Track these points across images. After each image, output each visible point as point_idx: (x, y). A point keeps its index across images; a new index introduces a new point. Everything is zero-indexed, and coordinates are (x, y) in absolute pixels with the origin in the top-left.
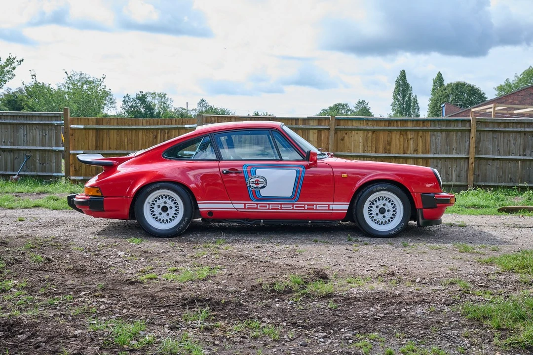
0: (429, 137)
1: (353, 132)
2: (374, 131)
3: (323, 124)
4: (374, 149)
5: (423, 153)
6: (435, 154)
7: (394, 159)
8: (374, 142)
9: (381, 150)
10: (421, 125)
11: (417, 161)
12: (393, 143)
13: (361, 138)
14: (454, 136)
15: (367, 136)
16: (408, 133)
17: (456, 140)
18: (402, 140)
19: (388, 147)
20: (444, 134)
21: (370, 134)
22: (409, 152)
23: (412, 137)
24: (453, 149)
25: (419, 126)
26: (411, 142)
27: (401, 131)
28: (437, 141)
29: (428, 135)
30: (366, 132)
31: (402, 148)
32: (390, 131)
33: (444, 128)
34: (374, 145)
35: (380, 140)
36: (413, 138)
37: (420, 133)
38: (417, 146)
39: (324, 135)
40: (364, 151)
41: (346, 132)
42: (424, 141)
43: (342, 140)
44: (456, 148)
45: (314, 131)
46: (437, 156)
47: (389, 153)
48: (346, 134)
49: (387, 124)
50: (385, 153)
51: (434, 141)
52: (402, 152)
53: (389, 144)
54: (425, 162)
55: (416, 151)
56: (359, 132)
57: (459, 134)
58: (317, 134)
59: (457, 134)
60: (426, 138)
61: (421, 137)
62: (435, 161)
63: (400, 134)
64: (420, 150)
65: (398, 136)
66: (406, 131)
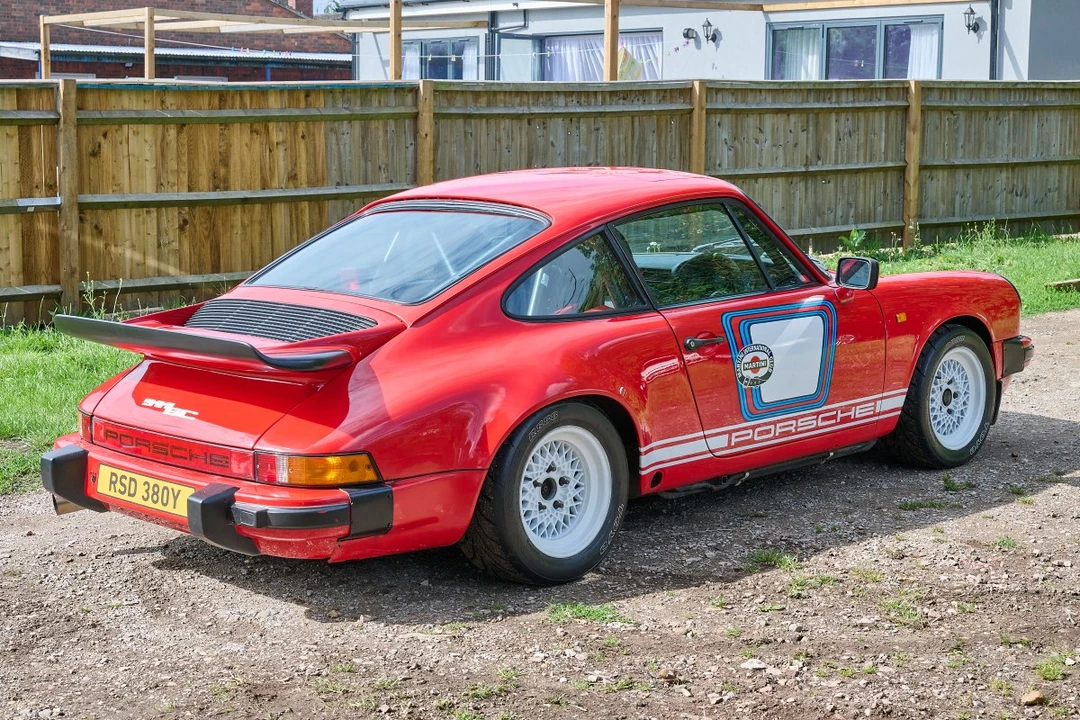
0: (322, 136)
1: (125, 127)
2: (182, 124)
3: (33, 104)
4: (185, 178)
5: (311, 184)
6: (338, 184)
7: (239, 207)
8: (185, 159)
9: (204, 180)
10: (303, 104)
11: (296, 208)
12: (235, 159)
13: (147, 147)
14: (381, 133)
15: (163, 139)
16: (272, 126)
17: (386, 141)
18: (256, 146)
19: (222, 171)
20: (357, 125)
21: (172, 132)
22: (275, 183)
23: (281, 139)
24: (380, 168)
25: (298, 107)
26: (280, 153)
27: (252, 121)
28: (342, 147)
29: (320, 132)
30: (160, 127)
31: (258, 171)
32: (226, 123)
33: (358, 110)
34: (185, 168)
35: (201, 150)
36: (284, 142)
37: (302, 127)
38: (295, 164)
39: (39, 140)
40: (159, 186)
41: (103, 129)
42: (311, 150)
43: (95, 154)
44: (387, 165)
45: (8, 129)
46: (343, 190)
47: (227, 189)
48: (105, 135)
49: (216, 101)
50: (216, 188)
51: (334, 147)
52: (258, 183)
53: (225, 162)
54: (317, 210)
55: (293, 177)
56: (141, 127)
57: (392, 124)
58: (16, 140)
59: (386, 125)
60: (314, 140)
61: (303, 137)
62: (339, 203)
63: (252, 132)
64: (303, 176)
65: (246, 138)
66: (267, 120)
